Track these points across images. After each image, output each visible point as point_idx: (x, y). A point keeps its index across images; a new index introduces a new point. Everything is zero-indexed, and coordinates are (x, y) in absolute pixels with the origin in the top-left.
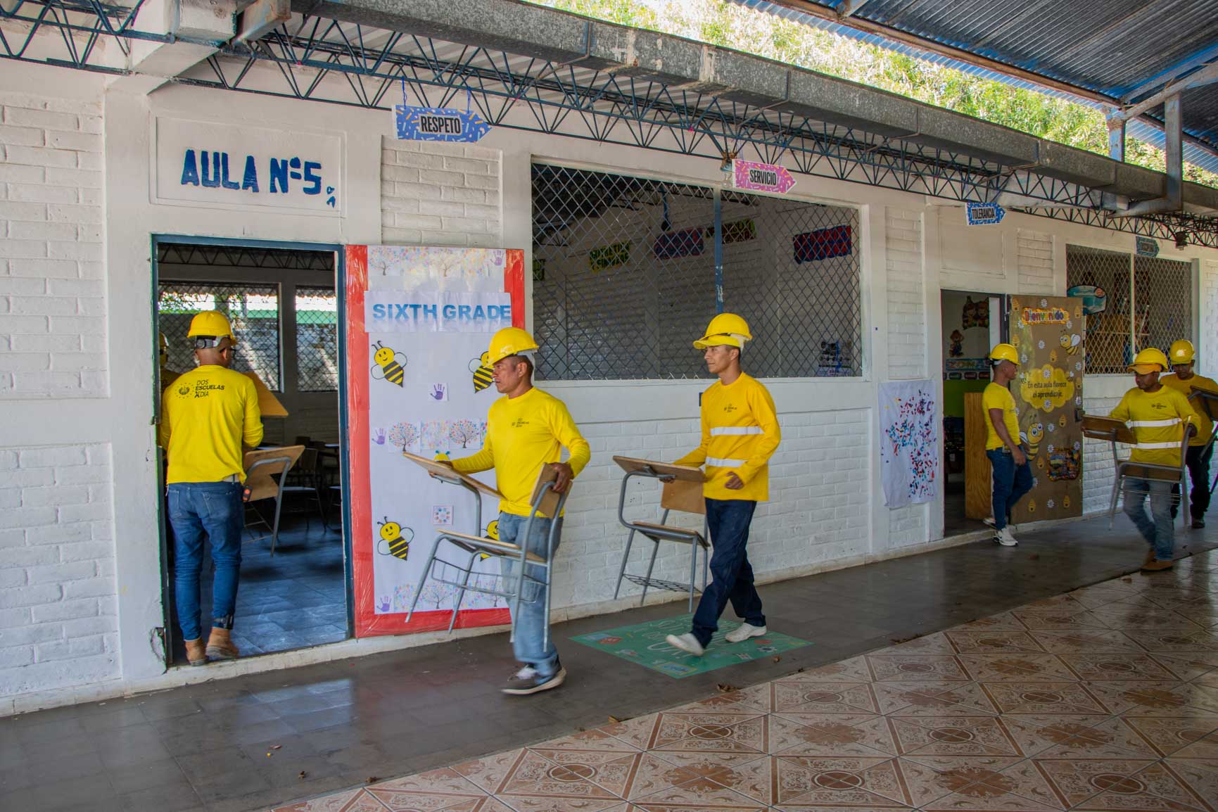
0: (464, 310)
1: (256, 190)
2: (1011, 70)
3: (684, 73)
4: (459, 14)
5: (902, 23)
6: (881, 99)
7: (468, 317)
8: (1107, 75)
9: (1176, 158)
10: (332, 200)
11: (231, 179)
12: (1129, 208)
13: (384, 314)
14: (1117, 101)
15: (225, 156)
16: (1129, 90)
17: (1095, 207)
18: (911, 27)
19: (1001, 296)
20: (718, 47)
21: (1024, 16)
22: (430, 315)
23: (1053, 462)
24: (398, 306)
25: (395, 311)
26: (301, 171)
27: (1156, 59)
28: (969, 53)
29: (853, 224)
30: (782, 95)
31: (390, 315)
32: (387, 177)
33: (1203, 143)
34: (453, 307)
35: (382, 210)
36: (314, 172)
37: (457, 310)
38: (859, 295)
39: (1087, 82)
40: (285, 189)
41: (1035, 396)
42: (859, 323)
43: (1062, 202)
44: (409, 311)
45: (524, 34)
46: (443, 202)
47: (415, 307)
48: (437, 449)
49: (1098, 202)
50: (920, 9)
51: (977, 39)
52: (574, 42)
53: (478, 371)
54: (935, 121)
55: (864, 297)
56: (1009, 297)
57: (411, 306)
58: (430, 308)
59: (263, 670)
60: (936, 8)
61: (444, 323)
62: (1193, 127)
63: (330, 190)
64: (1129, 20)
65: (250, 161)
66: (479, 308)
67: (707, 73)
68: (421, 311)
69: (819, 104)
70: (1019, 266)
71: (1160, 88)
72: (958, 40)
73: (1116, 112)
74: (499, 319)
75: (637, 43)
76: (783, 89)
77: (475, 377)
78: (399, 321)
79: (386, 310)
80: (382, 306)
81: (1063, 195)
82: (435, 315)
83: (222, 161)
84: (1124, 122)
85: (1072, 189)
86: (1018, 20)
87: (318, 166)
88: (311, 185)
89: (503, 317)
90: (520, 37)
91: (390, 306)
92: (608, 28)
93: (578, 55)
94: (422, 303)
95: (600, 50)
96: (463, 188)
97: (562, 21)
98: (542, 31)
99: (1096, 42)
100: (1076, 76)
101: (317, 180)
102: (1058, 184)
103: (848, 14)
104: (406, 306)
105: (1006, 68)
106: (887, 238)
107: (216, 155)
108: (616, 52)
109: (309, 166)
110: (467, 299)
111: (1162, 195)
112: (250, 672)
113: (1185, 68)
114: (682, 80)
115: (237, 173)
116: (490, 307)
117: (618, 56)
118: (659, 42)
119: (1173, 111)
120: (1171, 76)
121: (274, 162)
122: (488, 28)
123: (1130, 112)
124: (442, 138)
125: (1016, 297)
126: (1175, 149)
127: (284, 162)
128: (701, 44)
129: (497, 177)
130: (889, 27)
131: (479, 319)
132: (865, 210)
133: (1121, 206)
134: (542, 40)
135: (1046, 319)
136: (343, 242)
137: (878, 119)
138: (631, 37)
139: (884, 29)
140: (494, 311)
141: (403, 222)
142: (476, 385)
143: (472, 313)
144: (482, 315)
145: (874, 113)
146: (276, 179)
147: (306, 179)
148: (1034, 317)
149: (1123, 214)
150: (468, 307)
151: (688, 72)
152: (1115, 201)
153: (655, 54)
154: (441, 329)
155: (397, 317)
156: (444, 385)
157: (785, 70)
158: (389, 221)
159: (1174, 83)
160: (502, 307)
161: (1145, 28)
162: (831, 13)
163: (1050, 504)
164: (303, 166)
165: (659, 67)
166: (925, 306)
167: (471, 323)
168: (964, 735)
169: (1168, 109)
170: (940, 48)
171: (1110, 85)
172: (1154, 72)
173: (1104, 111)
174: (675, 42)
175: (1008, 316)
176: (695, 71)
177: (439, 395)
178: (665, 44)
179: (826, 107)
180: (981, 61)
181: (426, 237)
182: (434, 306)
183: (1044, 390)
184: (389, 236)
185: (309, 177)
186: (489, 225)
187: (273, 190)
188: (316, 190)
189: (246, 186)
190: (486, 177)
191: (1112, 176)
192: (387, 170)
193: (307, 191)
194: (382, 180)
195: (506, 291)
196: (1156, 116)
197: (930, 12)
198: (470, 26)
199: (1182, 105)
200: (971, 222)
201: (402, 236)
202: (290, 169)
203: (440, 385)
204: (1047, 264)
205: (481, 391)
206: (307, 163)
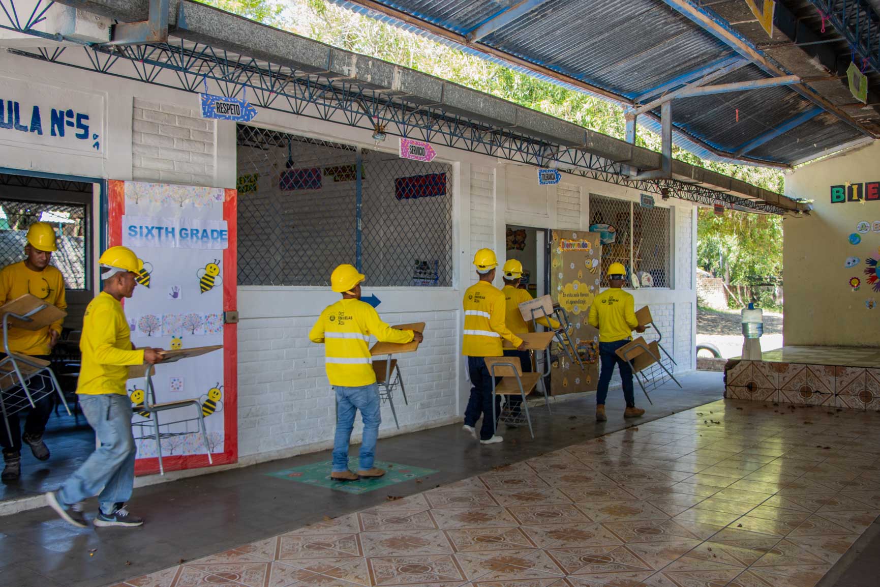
0: (194, 232)
1: (40, 133)
2: (568, 79)
3: (383, 84)
4: (257, 40)
5: (505, 47)
6: (496, 103)
7: (197, 237)
8: (627, 86)
9: (667, 142)
10: (97, 145)
11: (22, 123)
12: (637, 175)
13: (136, 232)
14: (632, 102)
15: (17, 104)
16: (640, 95)
17: (617, 174)
18: (510, 49)
19: (545, 230)
20: (404, 68)
21: (581, 47)
22: (170, 235)
23: (579, 351)
24: (147, 227)
25: (145, 231)
26: (74, 120)
27: (657, 78)
28: (544, 67)
29: (448, 175)
30: (438, 100)
31: (141, 234)
32: (136, 129)
33: (683, 132)
34: (186, 230)
35: (133, 154)
36: (83, 122)
37: (189, 232)
38: (451, 227)
39: (615, 88)
40: (62, 134)
41: (567, 302)
42: (451, 248)
43: (596, 169)
44: (155, 232)
45: (293, 56)
46: (174, 150)
47: (160, 229)
48: (174, 335)
49: (618, 170)
50: (518, 40)
51: (550, 59)
52: (321, 62)
53: (203, 278)
54: (526, 117)
55: (455, 229)
56: (551, 231)
57: (157, 228)
58: (170, 230)
59: (39, 507)
60: (528, 40)
61: (180, 240)
62: (677, 121)
63: (95, 137)
64: (644, 54)
65: (36, 110)
66: (205, 231)
67: (397, 84)
68: (163, 231)
69: (459, 106)
70: (558, 208)
71: (658, 96)
72: (538, 59)
73: (631, 109)
74: (219, 239)
75: (357, 63)
76: (440, 96)
77: (201, 282)
78: (148, 239)
79: (138, 230)
80: (135, 227)
81: (597, 165)
82: (174, 235)
83: (14, 108)
84: (636, 116)
85: (602, 160)
86: (577, 50)
87: (86, 117)
88: (82, 132)
89: (222, 239)
90: (291, 58)
91: (141, 227)
92: (342, 53)
93: (324, 70)
94: (164, 226)
95: (337, 67)
96: (189, 140)
97: (316, 47)
98: (304, 54)
99: (622, 65)
100: (608, 85)
101: (86, 128)
102: (594, 158)
103: (473, 42)
104: (153, 228)
105: (565, 78)
106: (471, 186)
107: (10, 103)
108: (345, 69)
109: (80, 117)
110: (197, 224)
111: (659, 168)
112: (28, 508)
113: (674, 84)
114: (380, 87)
115: (26, 119)
116: (213, 231)
117: (346, 72)
118: (370, 63)
119: (666, 112)
120: (665, 89)
121: (54, 112)
122: (273, 51)
123: (640, 110)
124: (229, 118)
125: (556, 231)
126: (668, 137)
127: (62, 113)
128: (394, 65)
129: (212, 133)
130: (497, 49)
131: (205, 239)
132: (457, 166)
133: (633, 173)
134: (303, 60)
135: (576, 247)
136: (105, 177)
137: (493, 116)
138: (354, 60)
139: (493, 50)
140: (215, 234)
141: (147, 164)
142: (202, 288)
143: (200, 235)
144: (207, 236)
145: (492, 113)
146: (56, 126)
147: (78, 127)
148: (568, 246)
149: (633, 178)
150: (197, 230)
151: (386, 84)
152: (629, 170)
153: (367, 71)
154: (177, 246)
155: (147, 236)
156: (179, 287)
157: (441, 83)
158: (137, 163)
159: (667, 93)
160: (222, 231)
161: (652, 59)
162: (462, 39)
163: (577, 381)
164: (75, 116)
165: (369, 80)
166: (495, 236)
167: (200, 242)
168: (555, 514)
169: (663, 111)
170: (526, 63)
171: (628, 91)
172: (655, 86)
173: (623, 107)
174: (379, 63)
175: (550, 245)
176: (390, 83)
177: (175, 295)
178: (373, 64)
179: (463, 107)
180: (550, 73)
181: (162, 175)
182: (173, 229)
183: (575, 299)
184: (138, 174)
185: (80, 126)
186: (206, 169)
187: (53, 134)
188: (85, 136)
189: (32, 130)
190: (205, 132)
191: (630, 155)
192: (136, 124)
193: (78, 136)
194: (133, 131)
195: (224, 219)
196: (656, 113)
197: (524, 42)
198: (263, 49)
199: (672, 106)
200: (541, 183)
201: (147, 174)
202: (66, 119)
203: (176, 287)
204: (576, 207)
205: (206, 293)
206: (78, 115)
